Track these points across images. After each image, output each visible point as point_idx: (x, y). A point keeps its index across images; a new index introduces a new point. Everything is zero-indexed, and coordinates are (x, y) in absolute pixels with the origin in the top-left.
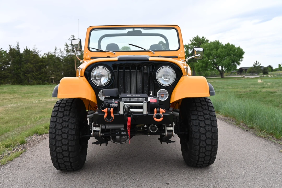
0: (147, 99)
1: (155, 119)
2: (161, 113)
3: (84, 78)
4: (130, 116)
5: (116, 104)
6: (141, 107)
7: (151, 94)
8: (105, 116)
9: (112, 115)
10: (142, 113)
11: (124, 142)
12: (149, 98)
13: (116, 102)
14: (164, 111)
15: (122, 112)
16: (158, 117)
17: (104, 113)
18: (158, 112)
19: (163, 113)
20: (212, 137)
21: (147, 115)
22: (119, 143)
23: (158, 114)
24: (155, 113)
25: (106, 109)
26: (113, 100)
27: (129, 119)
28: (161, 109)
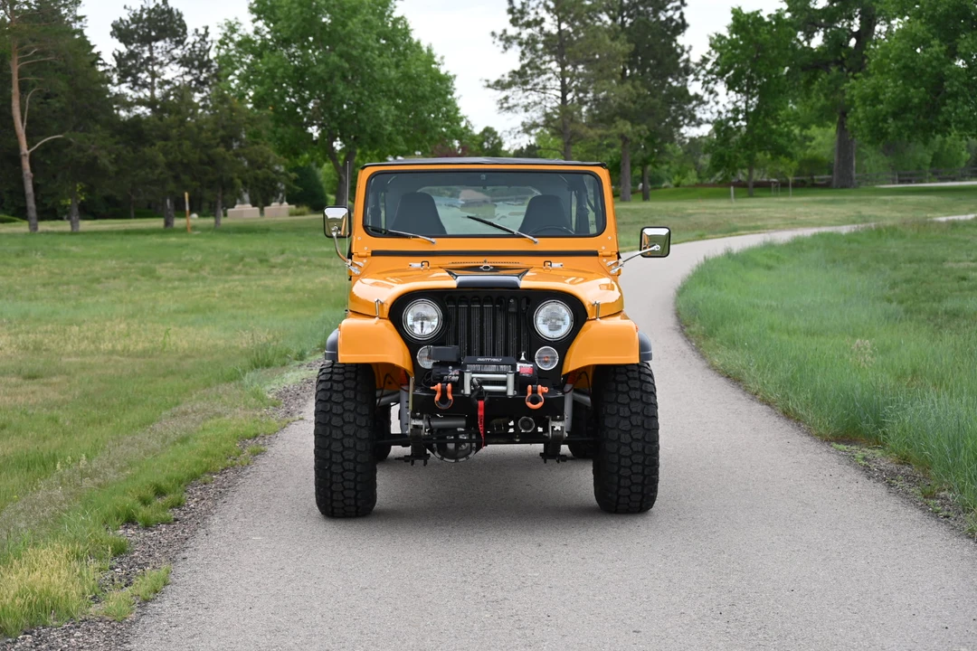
0: (514, 367)
1: (529, 404)
2: (540, 395)
3: (389, 323)
4: (482, 399)
5: (455, 375)
6: (504, 383)
7: (523, 358)
8: (437, 397)
9: (450, 397)
10: (505, 393)
11: (464, 459)
12: (519, 365)
13: (456, 372)
14: (545, 390)
15: (467, 391)
16: (535, 401)
17: (435, 392)
18: (534, 391)
19: (543, 394)
20: (643, 438)
21: (514, 397)
22: (453, 461)
23: (535, 395)
24: (529, 394)
25: (439, 384)
26: (450, 367)
27: (481, 404)
28: (539, 386)
